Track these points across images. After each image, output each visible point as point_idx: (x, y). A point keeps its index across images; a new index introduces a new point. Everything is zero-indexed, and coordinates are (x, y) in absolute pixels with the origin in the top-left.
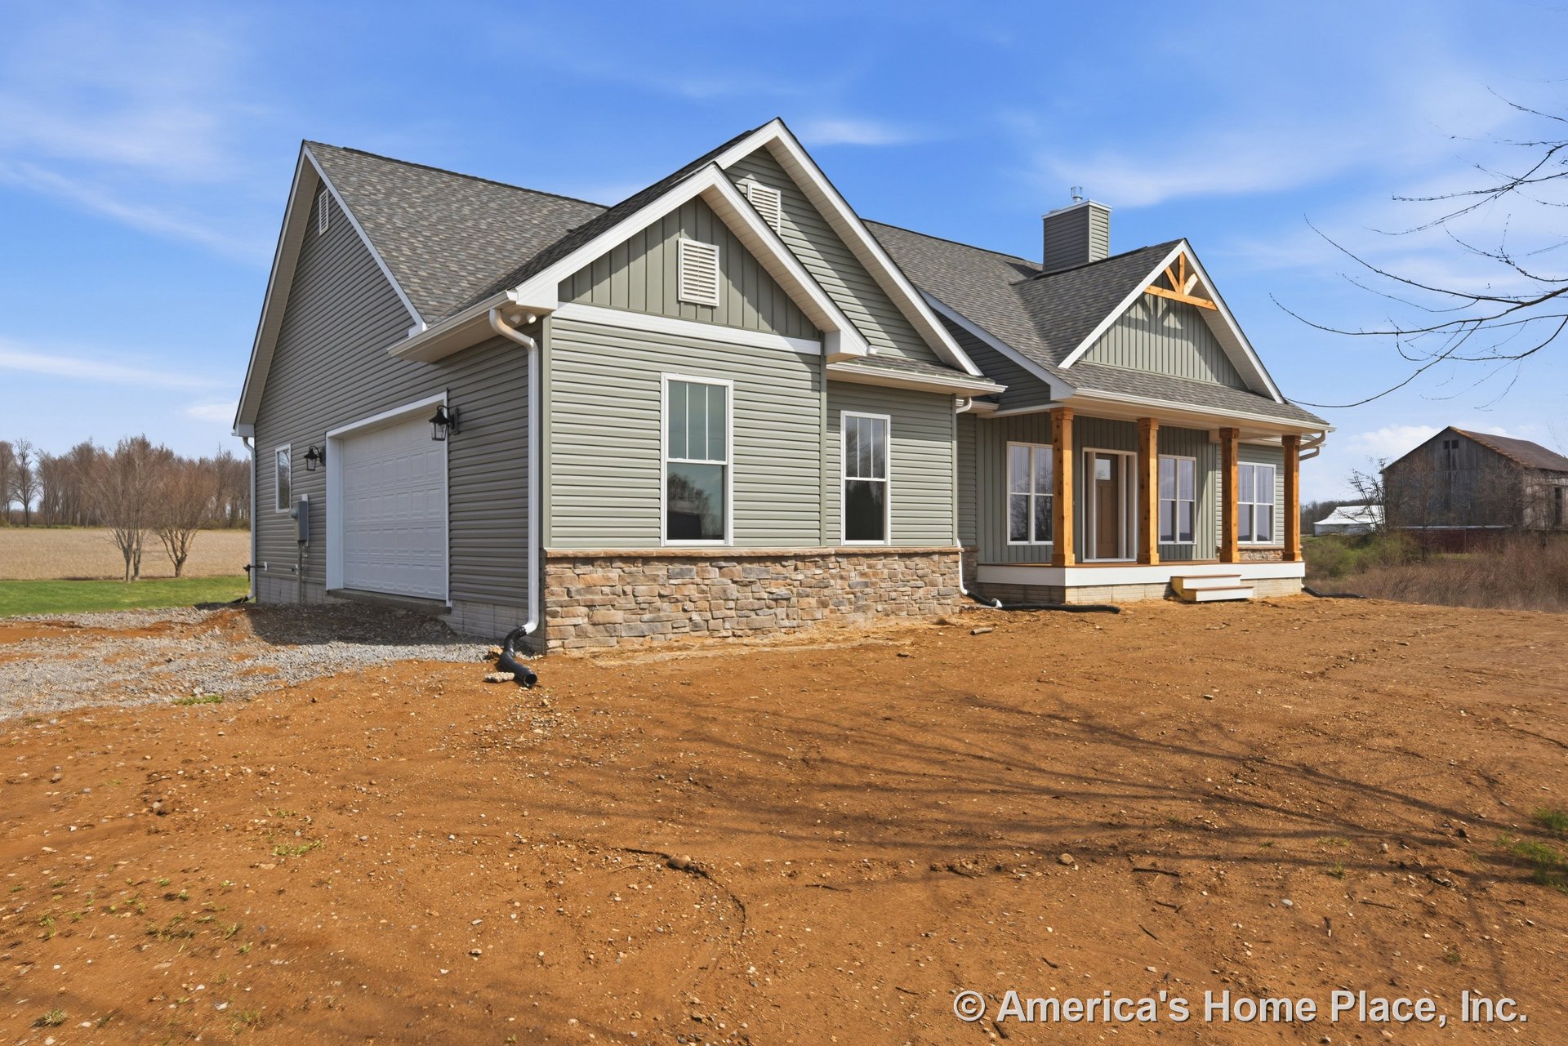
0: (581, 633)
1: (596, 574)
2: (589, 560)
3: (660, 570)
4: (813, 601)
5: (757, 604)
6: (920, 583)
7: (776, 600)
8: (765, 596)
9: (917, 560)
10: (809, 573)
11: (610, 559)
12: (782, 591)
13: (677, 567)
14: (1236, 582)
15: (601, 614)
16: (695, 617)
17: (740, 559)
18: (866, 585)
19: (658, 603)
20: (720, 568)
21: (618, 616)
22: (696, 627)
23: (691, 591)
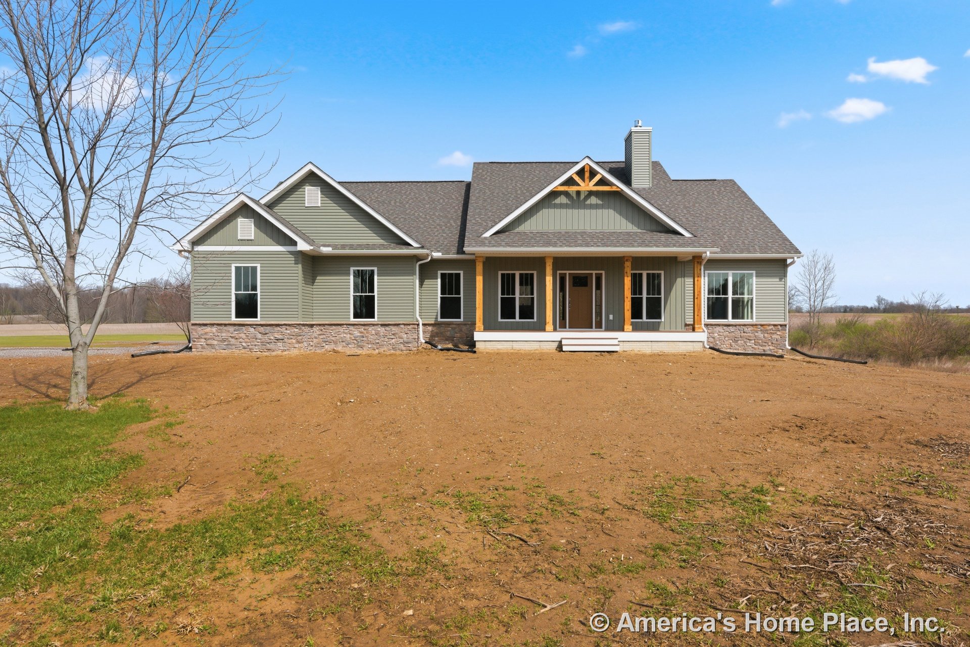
0: (203, 348)
1: (208, 329)
2: (205, 325)
3: (231, 329)
4: (294, 341)
5: (269, 341)
6: (393, 337)
7: (277, 340)
8: (273, 338)
9: (392, 327)
10: (292, 331)
11: (213, 325)
12: (280, 337)
13: (237, 328)
14: (615, 342)
15: (209, 342)
16: (244, 344)
17: (262, 325)
18: (363, 337)
19: (230, 339)
20: (254, 328)
21: (215, 343)
22: (244, 348)
23: (243, 336)
